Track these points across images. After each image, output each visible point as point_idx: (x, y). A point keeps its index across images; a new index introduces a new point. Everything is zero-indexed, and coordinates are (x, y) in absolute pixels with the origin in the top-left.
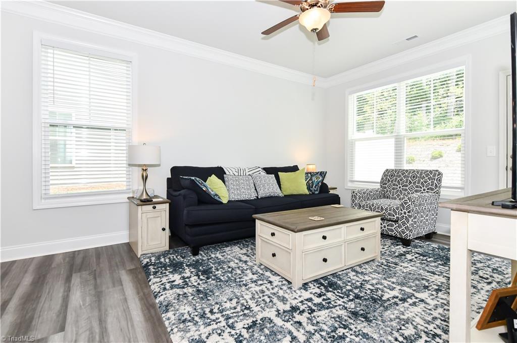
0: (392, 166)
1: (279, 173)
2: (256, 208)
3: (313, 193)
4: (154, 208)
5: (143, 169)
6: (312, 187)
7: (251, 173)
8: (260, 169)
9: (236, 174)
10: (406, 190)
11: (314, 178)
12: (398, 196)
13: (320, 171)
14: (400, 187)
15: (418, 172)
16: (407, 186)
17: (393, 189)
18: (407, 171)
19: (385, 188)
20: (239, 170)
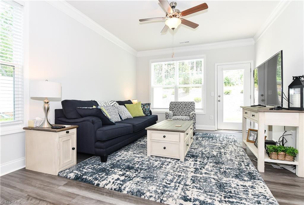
0: (173, 101)
1: (125, 104)
2: (133, 125)
3: (147, 115)
4: (68, 132)
5: (45, 102)
6: (146, 112)
7: (112, 104)
8: (115, 102)
9: (105, 105)
10: (183, 111)
11: (145, 107)
12: (180, 114)
13: (147, 103)
14: (180, 110)
15: (186, 103)
16: (183, 109)
17: (178, 111)
18: (182, 102)
19: (173, 111)
20: (105, 103)
